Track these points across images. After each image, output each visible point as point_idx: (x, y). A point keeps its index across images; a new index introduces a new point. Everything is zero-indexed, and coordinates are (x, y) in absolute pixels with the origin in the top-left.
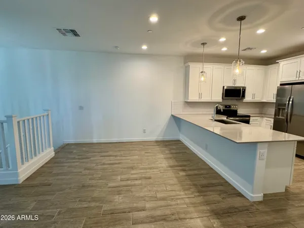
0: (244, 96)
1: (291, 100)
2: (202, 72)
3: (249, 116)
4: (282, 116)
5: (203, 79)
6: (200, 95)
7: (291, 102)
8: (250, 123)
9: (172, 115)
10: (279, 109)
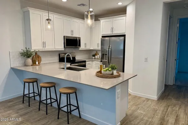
0: (80, 45)
1: (110, 48)
2: (48, 20)
3: (85, 61)
4: (105, 59)
5: (49, 27)
6: (44, 44)
7: (110, 50)
8: (86, 66)
9: (12, 68)
10: (103, 54)
